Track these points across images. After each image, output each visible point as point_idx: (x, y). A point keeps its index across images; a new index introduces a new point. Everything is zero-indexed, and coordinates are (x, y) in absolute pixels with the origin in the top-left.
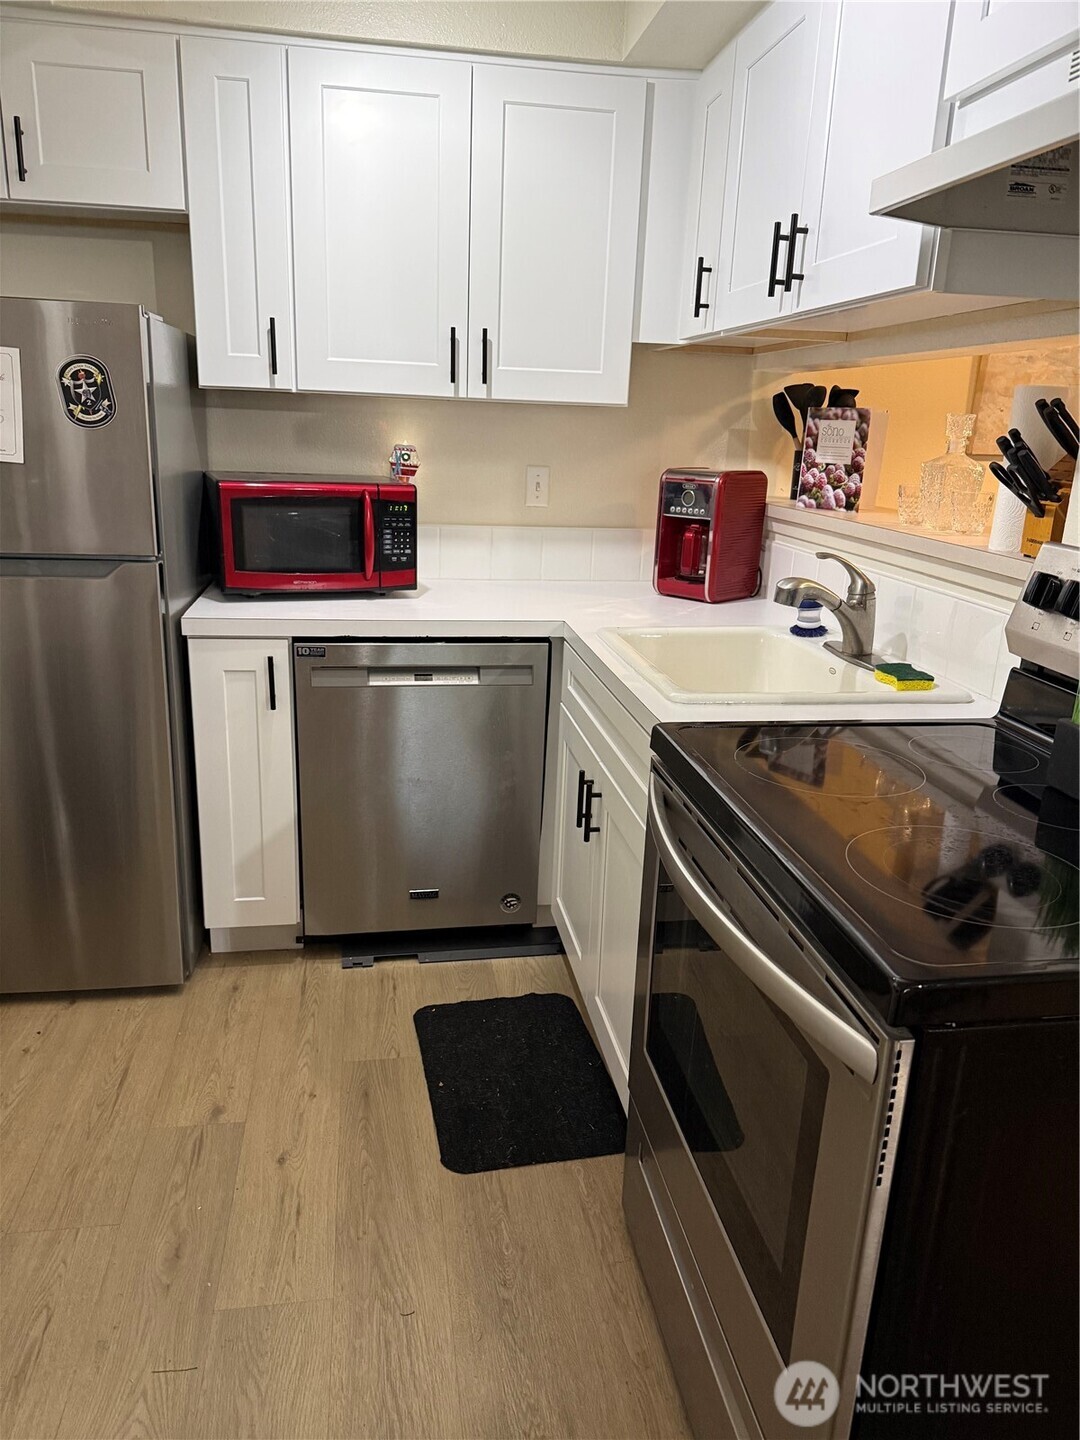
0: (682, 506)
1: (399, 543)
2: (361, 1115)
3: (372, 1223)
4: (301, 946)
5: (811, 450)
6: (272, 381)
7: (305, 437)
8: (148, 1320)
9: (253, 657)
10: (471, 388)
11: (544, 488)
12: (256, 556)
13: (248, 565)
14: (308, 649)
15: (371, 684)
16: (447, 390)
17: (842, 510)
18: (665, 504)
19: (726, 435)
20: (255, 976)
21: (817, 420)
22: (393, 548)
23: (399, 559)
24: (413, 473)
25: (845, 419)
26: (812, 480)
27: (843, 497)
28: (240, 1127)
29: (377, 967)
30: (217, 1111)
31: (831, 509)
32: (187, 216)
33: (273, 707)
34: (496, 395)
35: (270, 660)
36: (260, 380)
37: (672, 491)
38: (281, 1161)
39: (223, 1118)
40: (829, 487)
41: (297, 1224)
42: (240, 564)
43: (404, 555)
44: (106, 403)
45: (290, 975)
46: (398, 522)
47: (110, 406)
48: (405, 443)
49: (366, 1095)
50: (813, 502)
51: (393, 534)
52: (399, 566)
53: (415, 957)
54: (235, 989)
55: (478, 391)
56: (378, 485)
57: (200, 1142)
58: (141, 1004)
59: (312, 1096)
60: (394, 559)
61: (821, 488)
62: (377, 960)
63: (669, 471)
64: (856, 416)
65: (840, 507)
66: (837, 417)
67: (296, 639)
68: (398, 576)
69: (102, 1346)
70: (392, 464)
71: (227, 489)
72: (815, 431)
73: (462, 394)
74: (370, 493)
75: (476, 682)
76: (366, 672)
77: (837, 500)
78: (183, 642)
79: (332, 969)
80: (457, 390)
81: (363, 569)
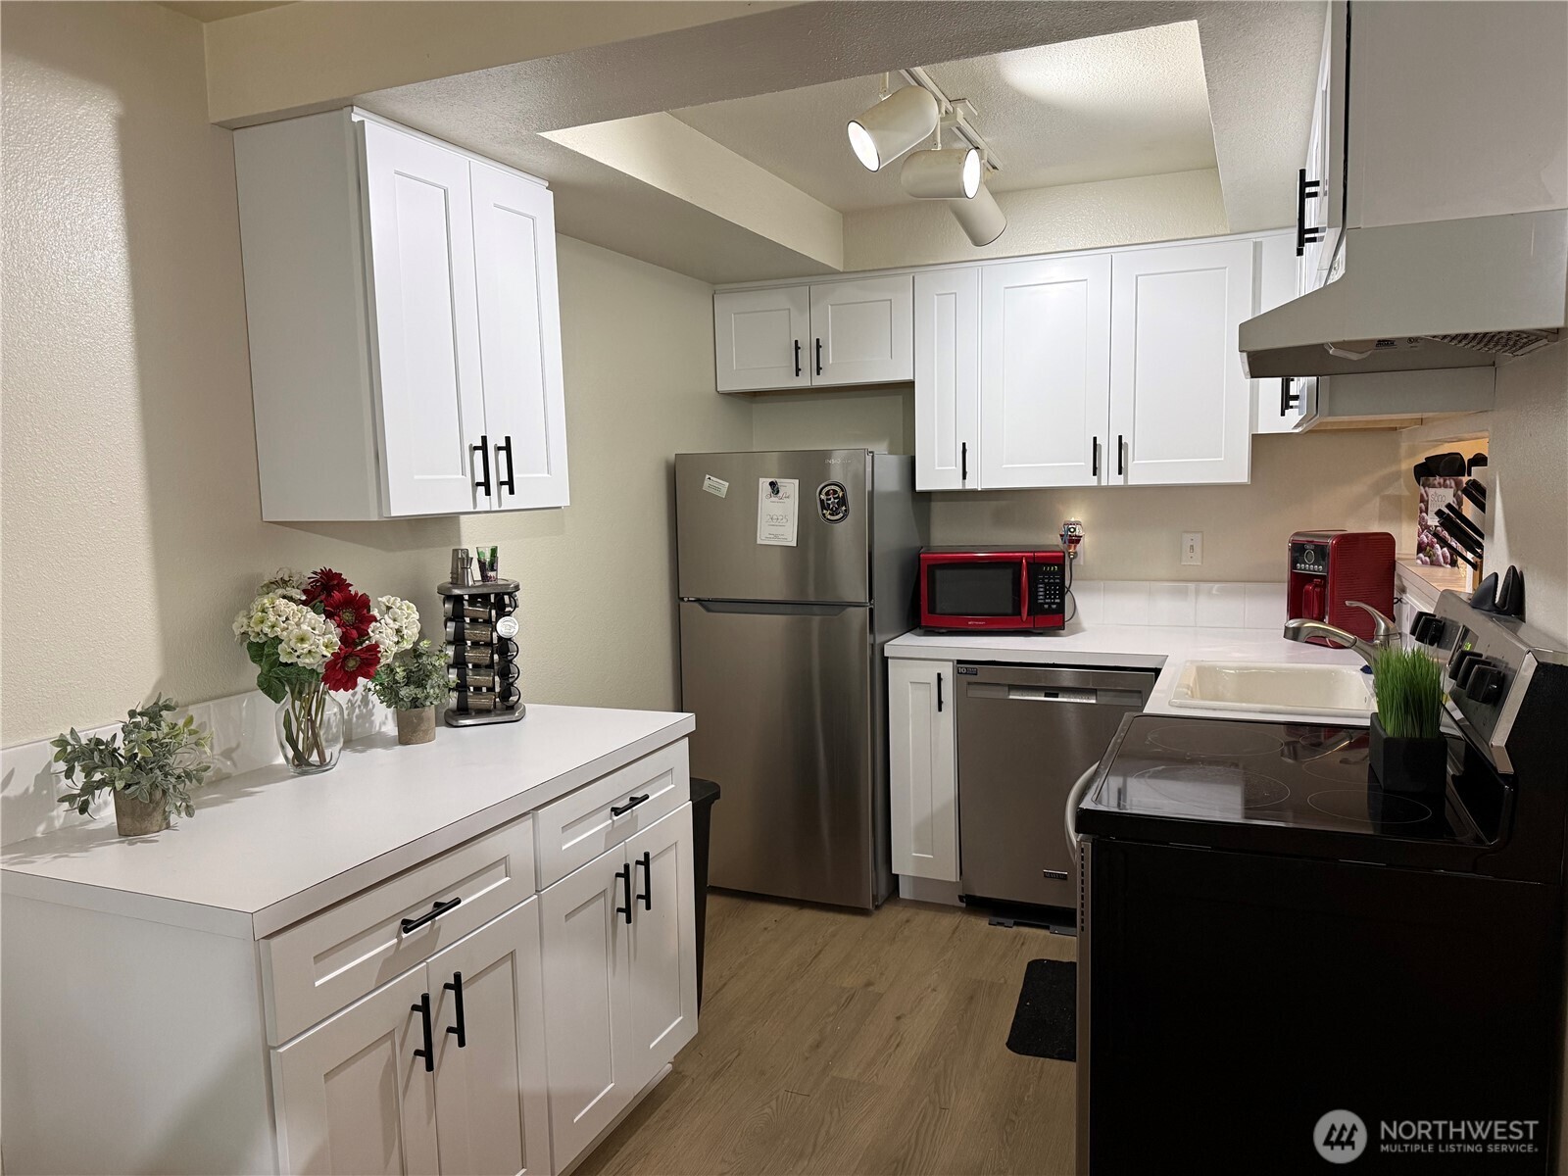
0: (1305, 563)
1: (1050, 595)
2: (963, 1007)
3: (942, 1062)
4: (964, 905)
5: (1424, 514)
6: (964, 484)
7: (1000, 519)
8: (791, 1069)
9: (928, 674)
10: (1110, 477)
11: (1198, 549)
12: (942, 606)
13: (938, 611)
14: (966, 668)
15: (1011, 697)
16: (1093, 481)
17: (1448, 566)
18: (1294, 562)
19: (1377, 500)
20: (924, 916)
21: (1427, 488)
22: (1046, 598)
23: (1050, 606)
24: (1078, 541)
25: (1446, 486)
26: (1425, 540)
27: (1448, 554)
28: (880, 996)
29: (1015, 928)
30: (869, 984)
31: (1441, 566)
32: (914, 382)
33: (940, 710)
34: (1130, 483)
35: (939, 675)
36: (956, 484)
37: (1298, 550)
38: (898, 1018)
39: (871, 988)
40: (1438, 546)
41: (895, 1051)
42: (932, 610)
43: (1054, 603)
44: (844, 508)
45: (948, 922)
46: (1049, 579)
47: (845, 510)
48: (1073, 520)
49: (972, 998)
50: (1427, 559)
51: (1045, 588)
52: (1050, 611)
53: (1047, 928)
54: (907, 921)
55: (1117, 480)
56: (1034, 552)
57: (852, 997)
58: (843, 918)
59: (934, 990)
60: (1046, 606)
61: (1433, 547)
62: (1017, 924)
63: (1297, 534)
64: (1453, 484)
65: (1447, 563)
66: (1440, 485)
67: (959, 662)
68: (1051, 618)
69: (763, 1073)
70: (1061, 536)
71: (926, 559)
72: (1426, 498)
73: (1104, 483)
74: (1027, 558)
75: (1094, 701)
76: (1007, 688)
77: (1444, 557)
78: (885, 661)
79: (982, 924)
80: (1099, 480)
81: (1020, 614)
